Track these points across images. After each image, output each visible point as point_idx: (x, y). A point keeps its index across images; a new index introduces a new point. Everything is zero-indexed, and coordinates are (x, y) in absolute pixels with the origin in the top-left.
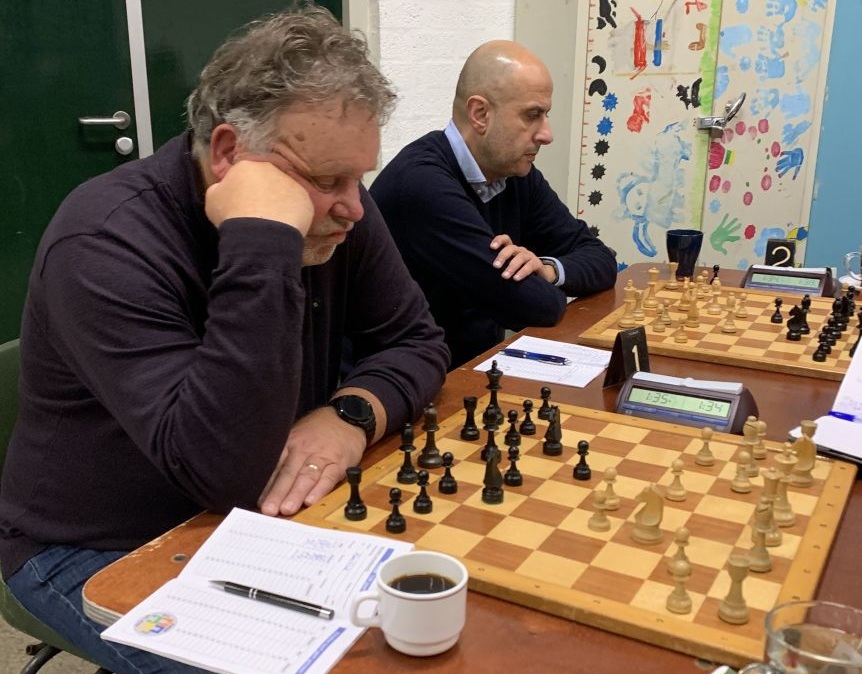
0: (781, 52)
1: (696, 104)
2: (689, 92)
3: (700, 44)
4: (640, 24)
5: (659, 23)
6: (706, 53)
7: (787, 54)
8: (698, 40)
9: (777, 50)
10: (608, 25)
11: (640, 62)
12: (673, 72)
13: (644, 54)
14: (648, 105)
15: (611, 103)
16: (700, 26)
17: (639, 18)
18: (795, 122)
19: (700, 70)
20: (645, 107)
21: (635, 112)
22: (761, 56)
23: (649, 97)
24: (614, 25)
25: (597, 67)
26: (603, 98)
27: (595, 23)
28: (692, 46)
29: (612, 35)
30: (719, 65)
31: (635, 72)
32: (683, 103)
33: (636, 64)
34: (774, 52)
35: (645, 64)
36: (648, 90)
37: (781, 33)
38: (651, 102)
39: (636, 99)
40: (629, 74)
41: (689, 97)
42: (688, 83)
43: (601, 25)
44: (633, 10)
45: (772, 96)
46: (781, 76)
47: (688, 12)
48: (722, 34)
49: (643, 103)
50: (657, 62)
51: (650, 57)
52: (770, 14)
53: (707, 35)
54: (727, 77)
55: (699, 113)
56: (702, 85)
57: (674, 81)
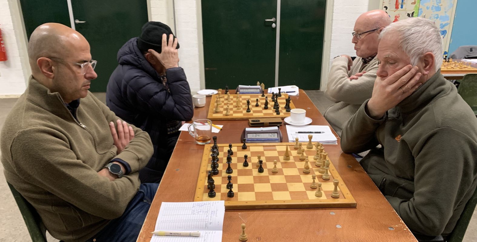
0: (440, 4)
2: (411, 14)
3: (414, 3)
6: (416, 5)
7: (442, 5)
11: (397, 7)
12: (406, 10)
13: (398, 6)
14: (399, 18)
18: (444, 23)
19: (414, 10)
20: (398, 19)
21: (395, 20)
22: (433, 6)
23: (399, 16)
28: (412, 3)
29: (390, 1)
30: (420, 8)
31: (395, 10)
33: (396, 8)
34: (437, 5)
35: (398, 8)
36: (399, 14)
38: (400, 17)
39: (395, 16)
40: (393, 10)
42: (411, 12)
45: (436, 16)
46: (440, 10)
48: (421, 0)
49: (397, 17)
50: (402, 7)
51: (400, 6)
54: (422, 11)
56: (414, 13)
57: (407, 12)
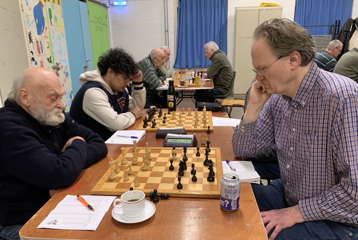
1: (51, 62)
2: (49, 59)
4: (37, 42)
5: (41, 42)
6: (50, 49)
8: (48, 46)
10: (31, 42)
11: (39, 53)
12: (46, 54)
13: (39, 50)
14: (43, 63)
15: (36, 63)
16: (48, 43)
17: (37, 40)
18: (66, 65)
19: (50, 54)
20: (42, 64)
22: (58, 50)
23: (43, 61)
24: (33, 42)
25: (31, 53)
26: (34, 62)
27: (29, 42)
28: (47, 48)
29: (33, 45)
30: (53, 52)
32: (49, 62)
36: (42, 59)
39: (41, 62)
40: (38, 56)
41: (50, 61)
42: (49, 57)
44: (35, 39)
45: (62, 59)
46: (62, 54)
47: (45, 39)
48: (52, 44)
50: (42, 52)
51: (41, 51)
52: (57, 39)
54: (55, 55)
55: (52, 65)
56: (51, 57)
57: (46, 57)
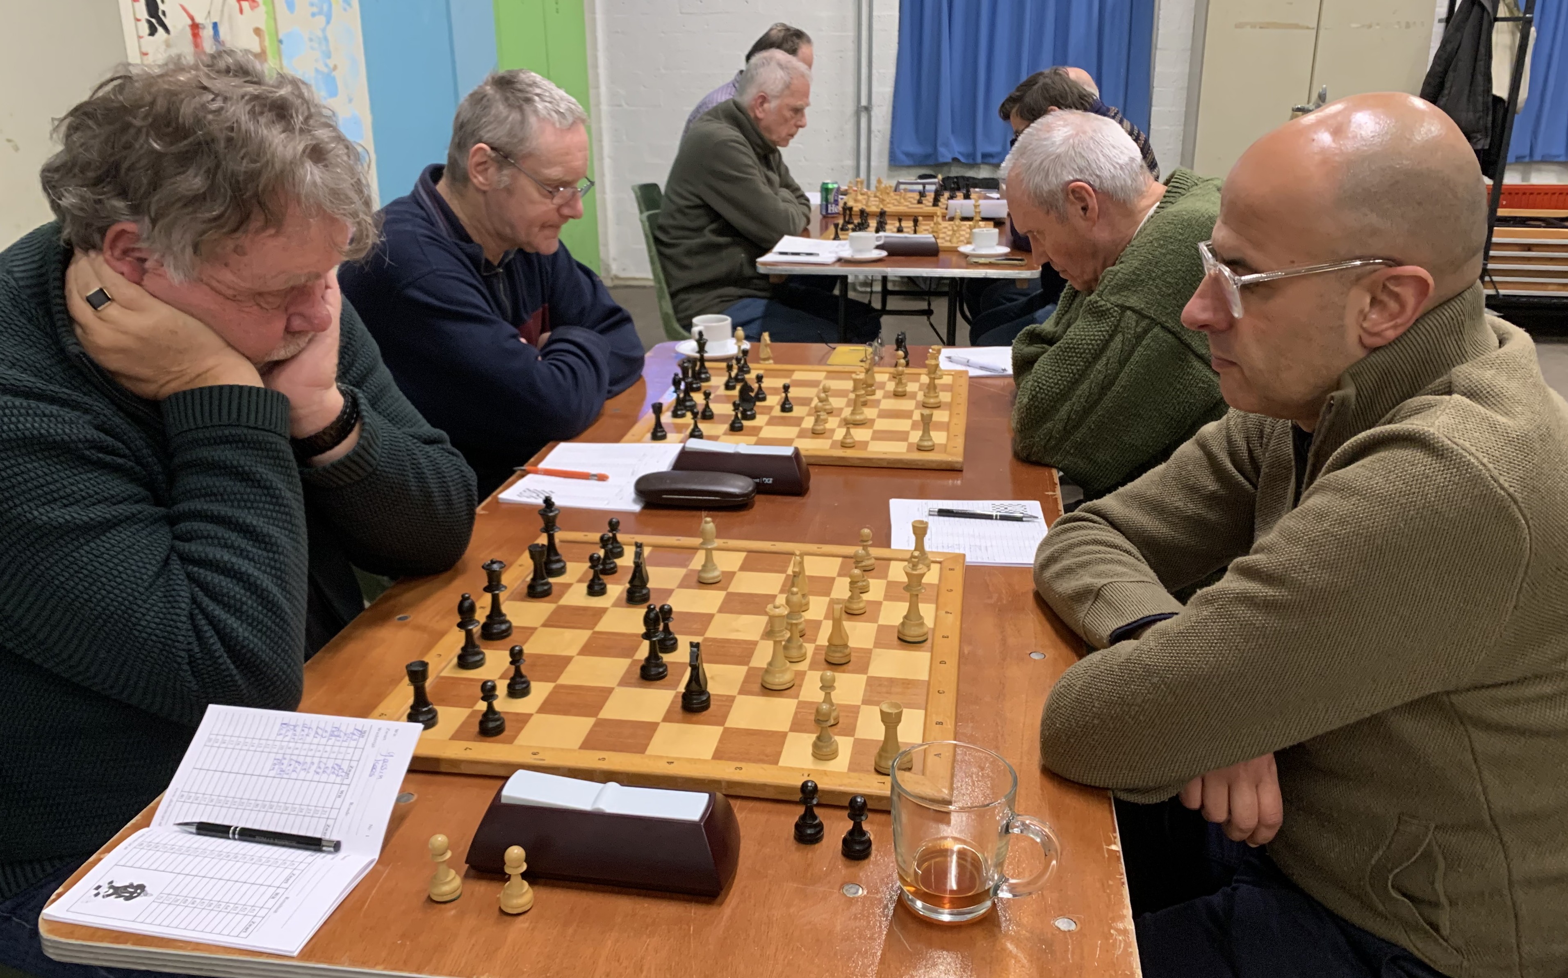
0: (331, 64)
4: (195, 27)
5: (215, 25)
7: (335, 68)
9: (328, 61)
10: (160, 30)
16: (257, 31)
17: (192, 18)
22: (317, 70)
24: (167, 30)
27: (145, 29)
29: (168, 45)
34: (326, 65)
37: (326, 39)
43: (153, 31)
44: (184, 10)
47: (241, 11)
48: (280, 42)
52: (313, 15)
53: (267, 43)
